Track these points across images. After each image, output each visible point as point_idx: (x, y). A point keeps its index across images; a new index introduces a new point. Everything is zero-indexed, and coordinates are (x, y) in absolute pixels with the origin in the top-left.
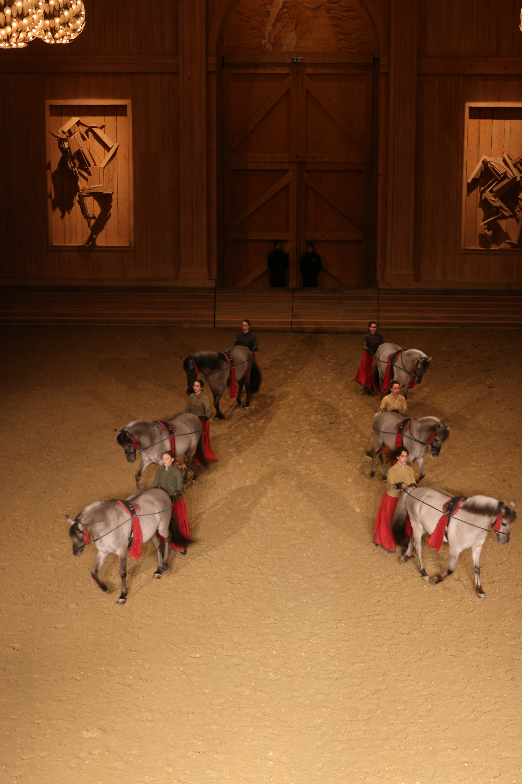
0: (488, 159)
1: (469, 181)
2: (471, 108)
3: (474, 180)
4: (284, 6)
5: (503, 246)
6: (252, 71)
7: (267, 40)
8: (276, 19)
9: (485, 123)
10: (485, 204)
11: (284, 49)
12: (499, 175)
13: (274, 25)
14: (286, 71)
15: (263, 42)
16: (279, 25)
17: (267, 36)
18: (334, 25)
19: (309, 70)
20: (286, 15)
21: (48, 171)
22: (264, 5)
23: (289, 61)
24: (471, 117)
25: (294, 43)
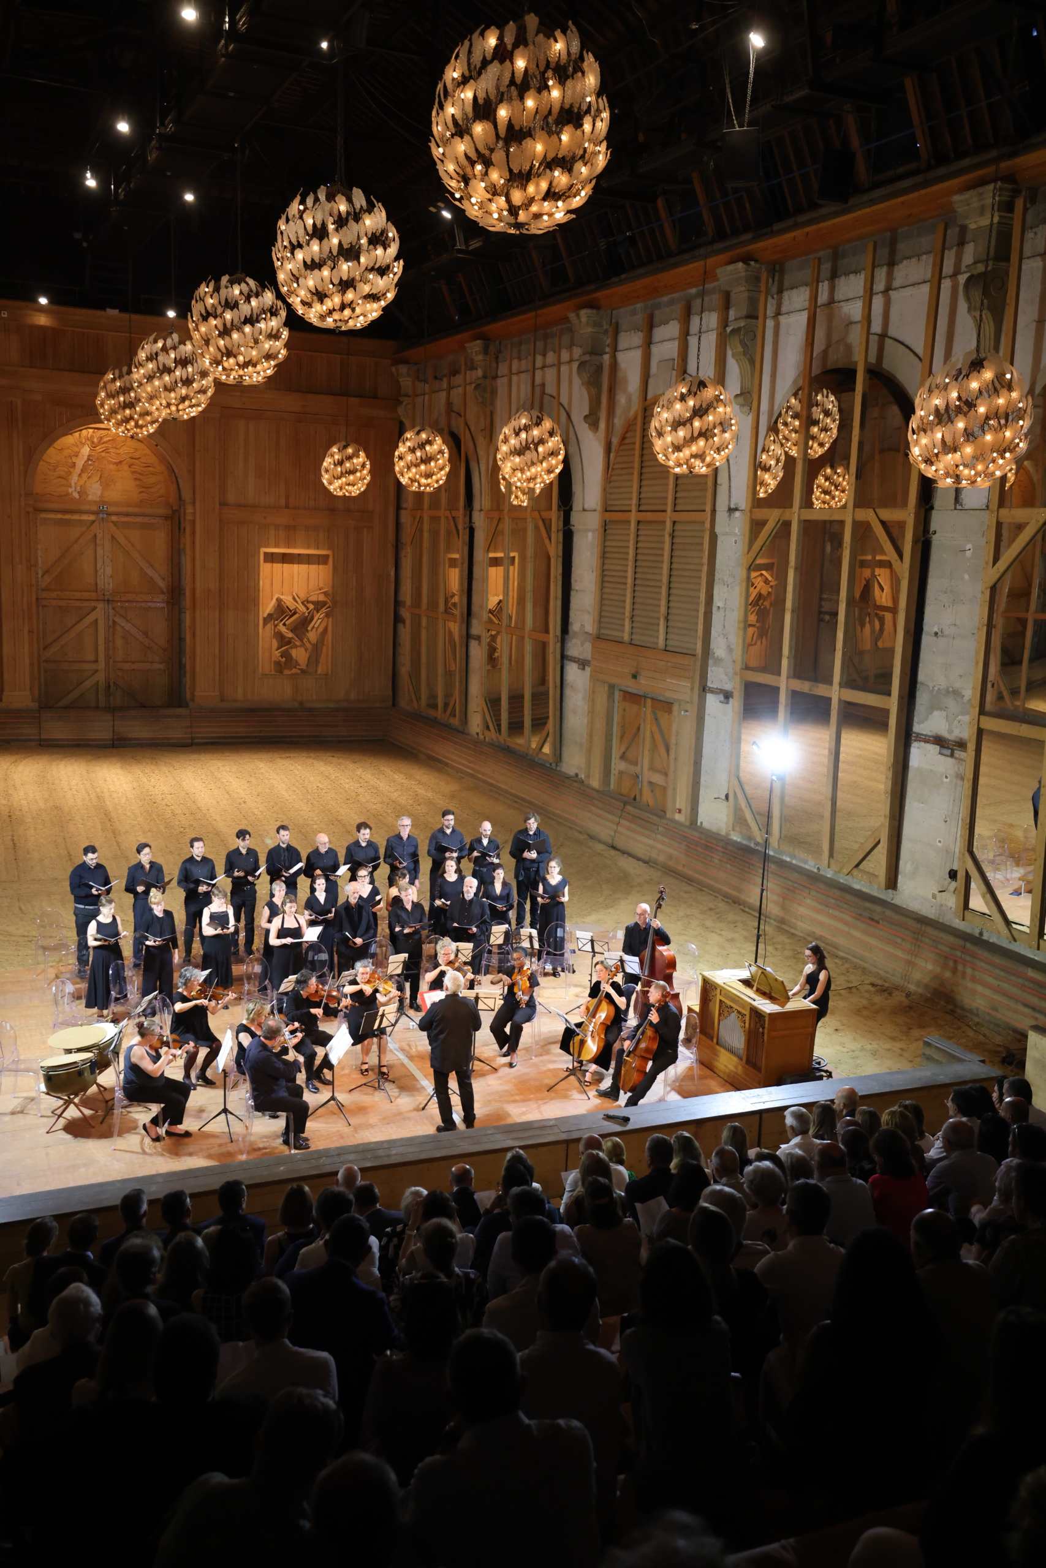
0: (282, 597)
1: (265, 615)
2: (266, 554)
3: (270, 615)
4: (88, 459)
5: (294, 671)
6: (60, 516)
7: (73, 489)
8: (82, 470)
9: (278, 567)
10: (280, 636)
11: (90, 498)
12: (291, 611)
13: (80, 475)
14: (92, 517)
15: (70, 490)
16: (85, 476)
17: (73, 485)
18: (136, 479)
19: (114, 518)
20: (91, 467)
22: (70, 457)
23: (95, 508)
24: (265, 561)
25: (99, 492)
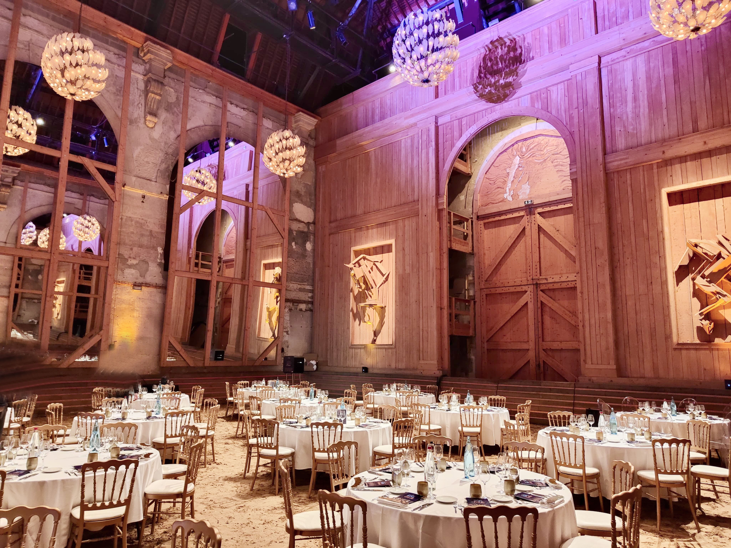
0: (696, 242)
1: (676, 269)
2: (669, 194)
3: (681, 267)
4: (519, 167)
6: (497, 218)
7: (508, 194)
8: (514, 177)
9: (690, 207)
11: (521, 198)
12: (711, 257)
13: (513, 182)
14: (522, 213)
15: (505, 196)
16: (516, 181)
17: (508, 191)
19: (540, 210)
20: (521, 172)
21: (351, 294)
22: (505, 169)
23: (524, 205)
24: (671, 204)
25: (528, 191)
